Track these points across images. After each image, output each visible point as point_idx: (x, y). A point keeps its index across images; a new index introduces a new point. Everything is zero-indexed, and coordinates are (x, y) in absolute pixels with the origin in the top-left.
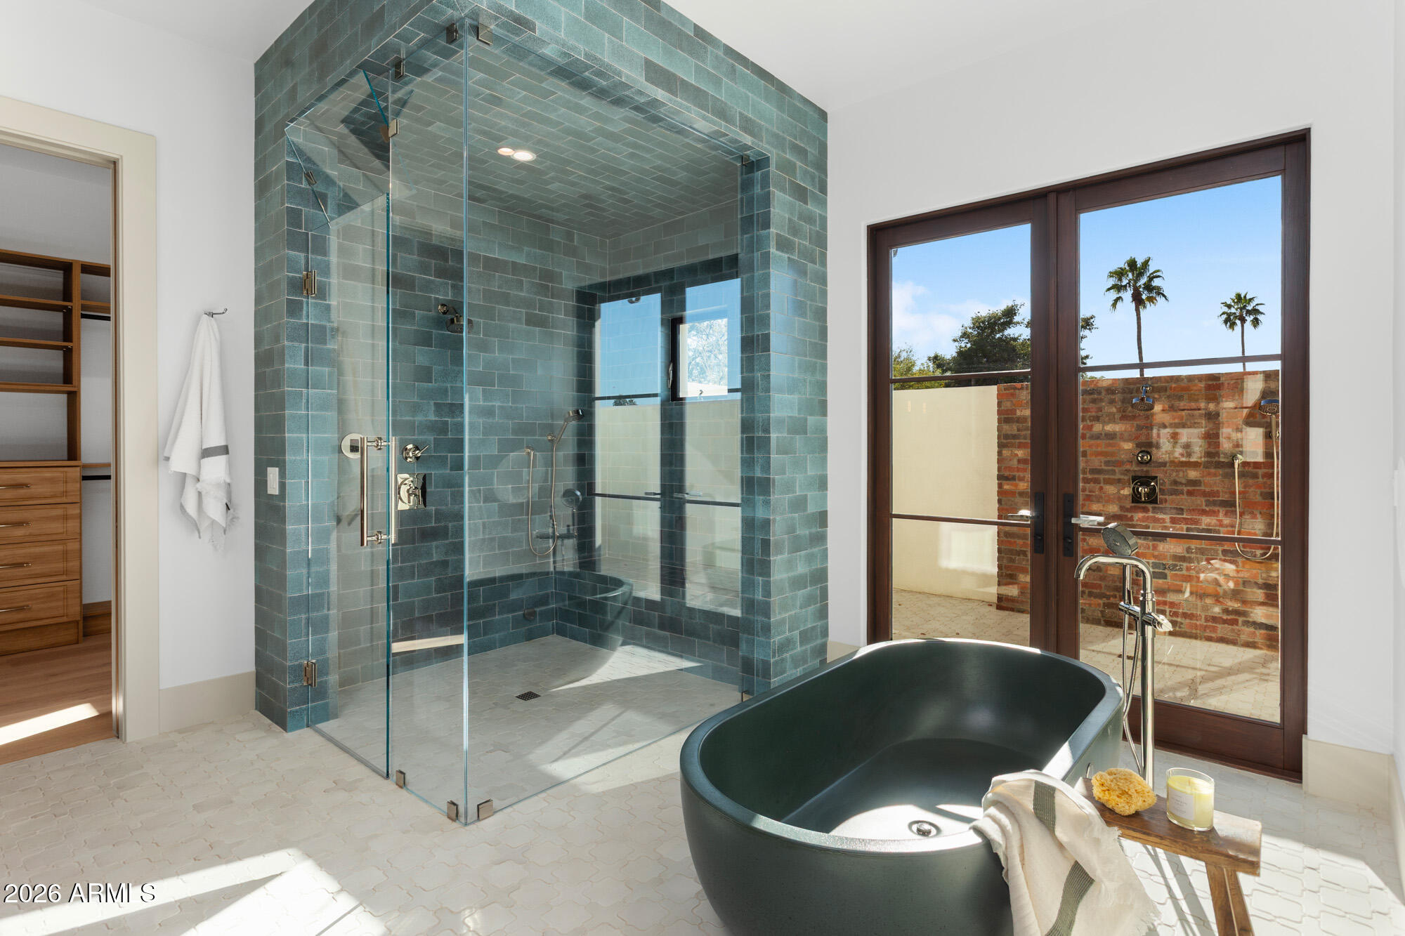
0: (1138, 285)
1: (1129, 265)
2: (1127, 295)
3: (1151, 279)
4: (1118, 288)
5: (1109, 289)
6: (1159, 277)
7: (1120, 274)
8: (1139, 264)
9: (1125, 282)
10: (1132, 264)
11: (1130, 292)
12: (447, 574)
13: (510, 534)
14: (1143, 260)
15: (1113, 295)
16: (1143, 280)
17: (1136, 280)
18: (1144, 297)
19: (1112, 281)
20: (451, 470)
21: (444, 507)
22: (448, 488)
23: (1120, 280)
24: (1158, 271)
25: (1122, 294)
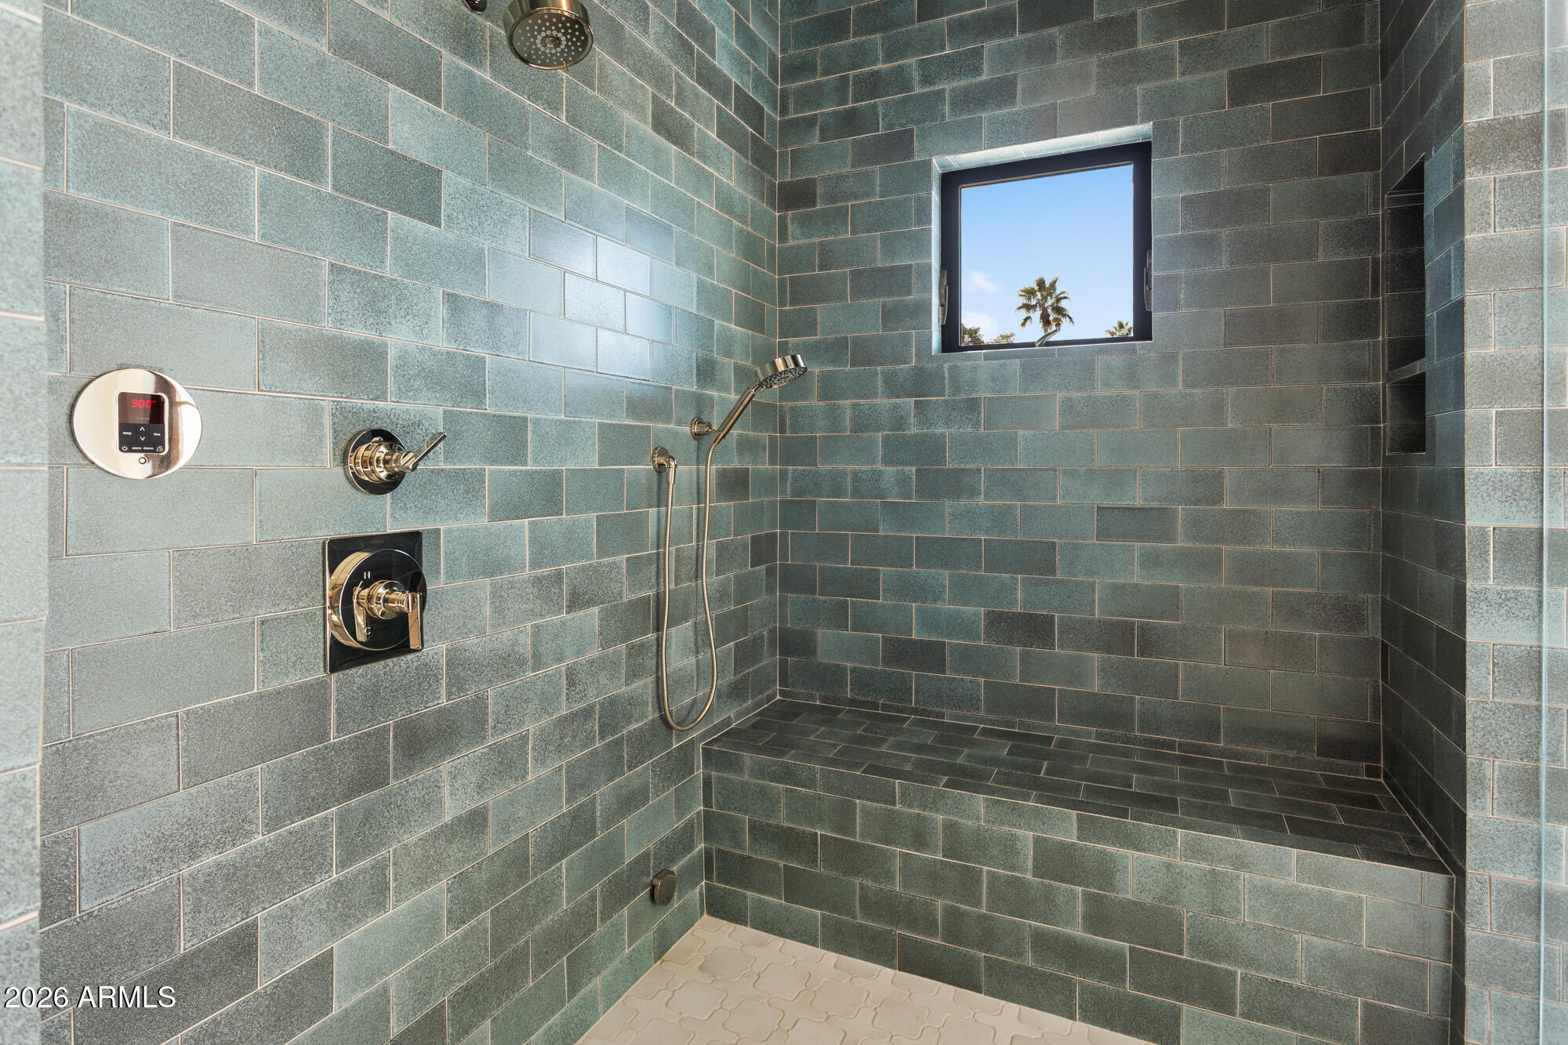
0: (1046, 305)
1: (1038, 285)
2: (1036, 315)
3: (1058, 300)
4: (1028, 307)
5: (1020, 308)
6: (1065, 298)
7: (1029, 293)
8: (1047, 285)
9: (1033, 302)
10: (1041, 283)
11: (1038, 312)
12: (482, 853)
13: (624, 689)
14: (1051, 281)
15: (1024, 314)
16: (1050, 302)
17: (1045, 298)
18: (1051, 318)
19: (1023, 301)
20: (494, 517)
21: (472, 640)
22: (485, 574)
23: (1029, 299)
24: (1063, 293)
25: (1031, 314)
